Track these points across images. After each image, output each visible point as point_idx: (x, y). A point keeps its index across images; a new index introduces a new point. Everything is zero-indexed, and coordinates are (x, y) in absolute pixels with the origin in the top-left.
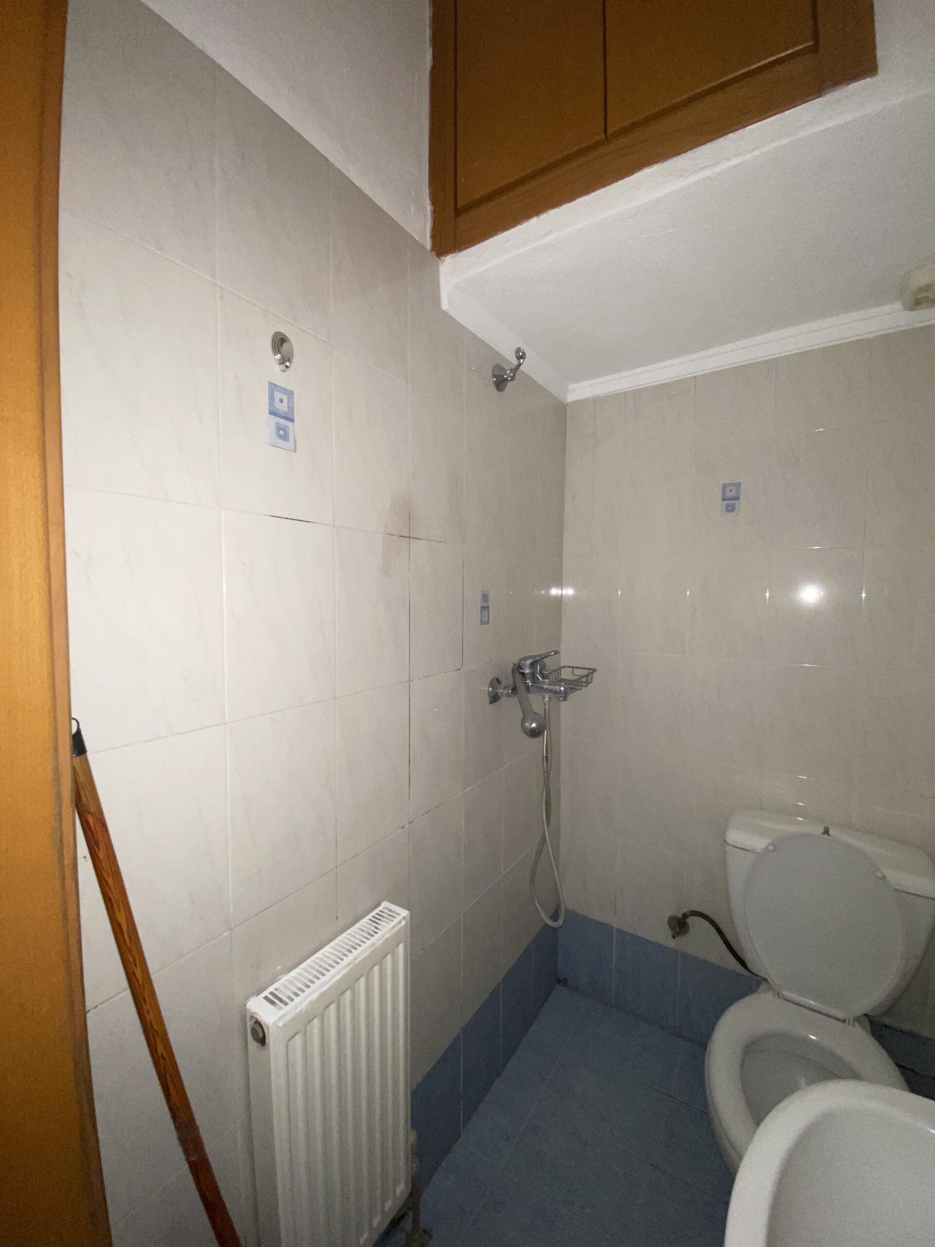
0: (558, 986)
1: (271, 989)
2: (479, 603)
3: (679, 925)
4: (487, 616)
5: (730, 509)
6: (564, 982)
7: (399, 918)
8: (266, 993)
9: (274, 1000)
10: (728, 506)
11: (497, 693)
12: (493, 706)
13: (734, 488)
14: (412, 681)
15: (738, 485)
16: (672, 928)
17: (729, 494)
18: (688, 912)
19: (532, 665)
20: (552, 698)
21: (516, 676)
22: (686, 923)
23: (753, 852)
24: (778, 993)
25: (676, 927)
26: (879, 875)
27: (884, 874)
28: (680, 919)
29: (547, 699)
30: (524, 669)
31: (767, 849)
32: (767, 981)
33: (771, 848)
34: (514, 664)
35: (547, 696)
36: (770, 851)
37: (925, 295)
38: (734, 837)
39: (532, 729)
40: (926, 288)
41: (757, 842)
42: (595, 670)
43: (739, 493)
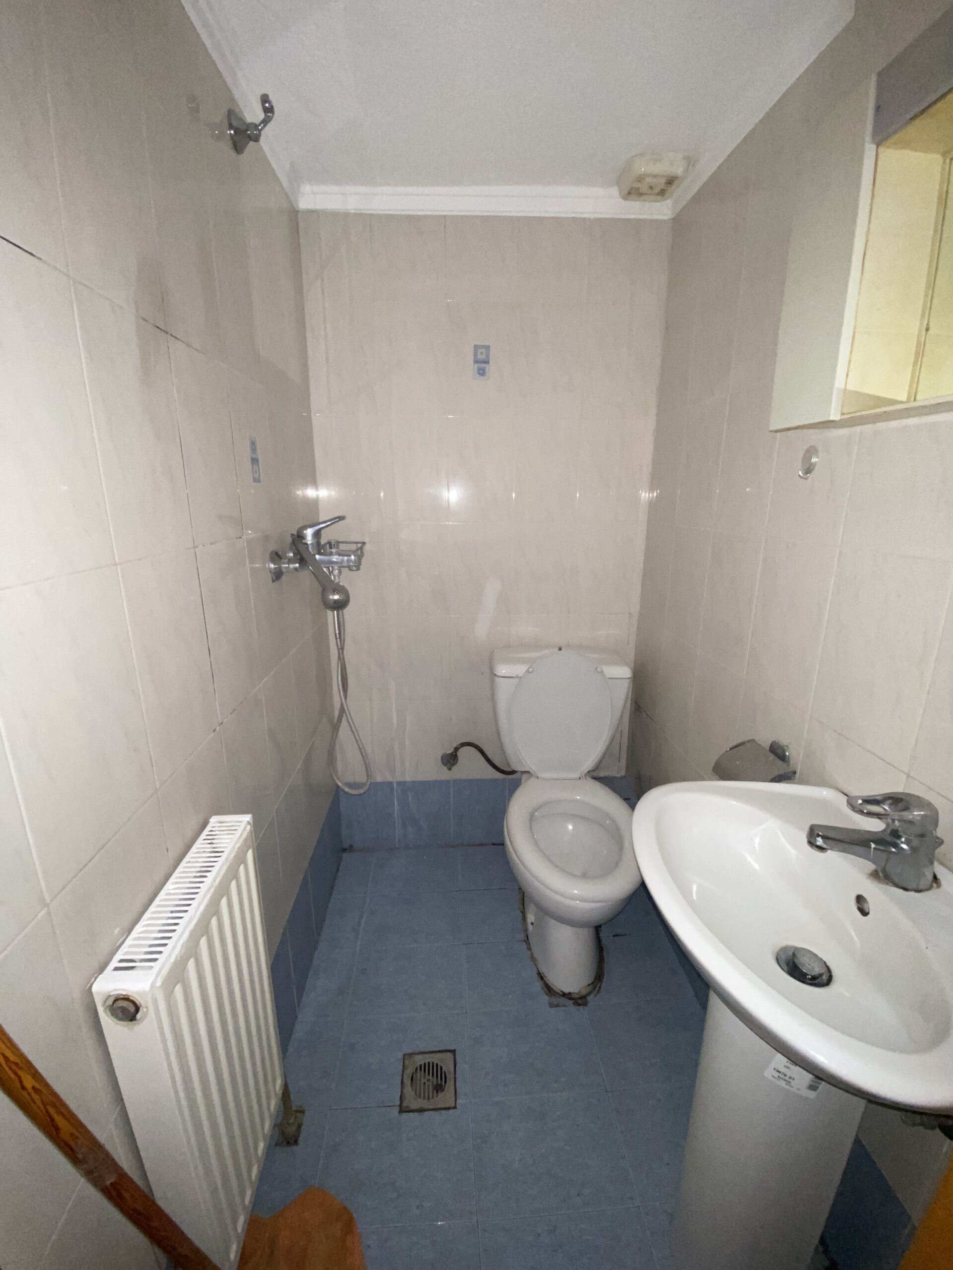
0: (344, 855)
1: (119, 956)
2: (248, 454)
3: (451, 759)
4: (258, 471)
5: (482, 372)
6: (351, 849)
7: (243, 825)
8: (114, 963)
9: (128, 966)
10: (479, 369)
11: (280, 568)
12: (276, 583)
13: (484, 351)
14: (197, 547)
15: (487, 348)
16: (445, 765)
17: (480, 357)
18: (458, 745)
19: (317, 534)
20: (342, 569)
21: (301, 547)
22: (456, 756)
23: (517, 677)
24: (538, 778)
25: (448, 762)
26: (599, 670)
27: (602, 669)
28: (451, 754)
29: (337, 571)
30: (306, 539)
31: (528, 671)
32: (528, 772)
33: (531, 670)
34: (292, 535)
35: (336, 567)
36: (530, 672)
37: (637, 185)
38: (502, 670)
39: (335, 601)
40: (640, 179)
41: (519, 670)
42: (364, 543)
43: (488, 356)
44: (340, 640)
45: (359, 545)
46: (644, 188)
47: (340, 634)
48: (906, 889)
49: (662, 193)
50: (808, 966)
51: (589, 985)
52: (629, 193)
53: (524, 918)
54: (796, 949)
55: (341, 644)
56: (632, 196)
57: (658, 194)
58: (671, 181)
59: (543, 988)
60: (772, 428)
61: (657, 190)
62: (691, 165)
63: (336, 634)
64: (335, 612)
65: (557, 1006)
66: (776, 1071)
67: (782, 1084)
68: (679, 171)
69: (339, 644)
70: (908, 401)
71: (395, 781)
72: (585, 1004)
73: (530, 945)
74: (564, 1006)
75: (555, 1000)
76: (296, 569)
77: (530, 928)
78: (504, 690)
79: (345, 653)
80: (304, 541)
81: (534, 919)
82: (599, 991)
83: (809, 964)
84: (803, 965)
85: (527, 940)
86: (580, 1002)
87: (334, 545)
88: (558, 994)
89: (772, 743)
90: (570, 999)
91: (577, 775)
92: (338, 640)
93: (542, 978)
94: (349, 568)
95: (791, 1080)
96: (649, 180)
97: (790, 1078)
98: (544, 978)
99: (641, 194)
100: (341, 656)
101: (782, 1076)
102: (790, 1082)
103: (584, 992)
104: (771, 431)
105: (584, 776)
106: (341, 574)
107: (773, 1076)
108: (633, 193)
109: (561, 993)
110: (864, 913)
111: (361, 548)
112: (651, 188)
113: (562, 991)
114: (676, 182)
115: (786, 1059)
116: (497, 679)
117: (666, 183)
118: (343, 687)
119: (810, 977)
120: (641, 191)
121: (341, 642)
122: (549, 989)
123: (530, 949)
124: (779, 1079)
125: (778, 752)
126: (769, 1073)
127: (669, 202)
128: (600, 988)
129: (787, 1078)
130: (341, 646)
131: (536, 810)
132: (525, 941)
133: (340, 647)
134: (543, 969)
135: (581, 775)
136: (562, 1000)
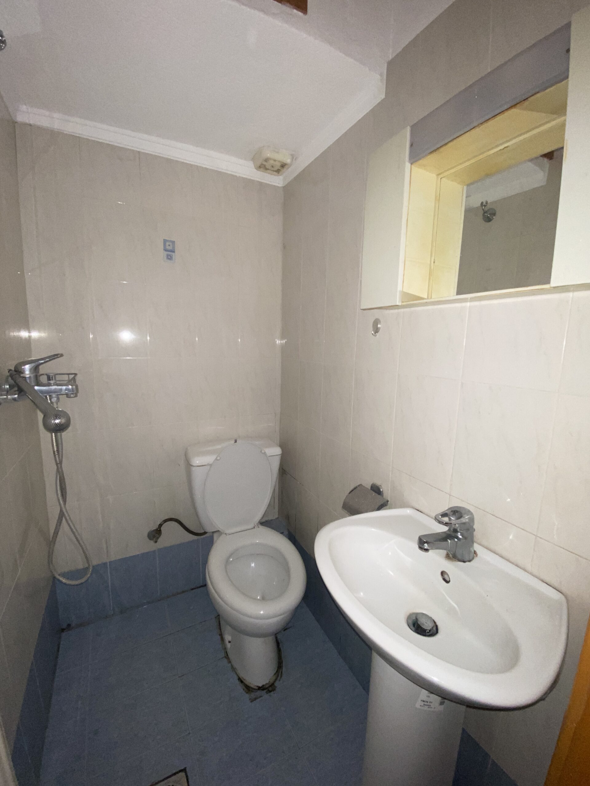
3: (156, 534)
5: (170, 258)
10: (168, 255)
13: (170, 244)
15: (173, 243)
16: (151, 539)
17: (168, 247)
18: (162, 522)
19: (35, 369)
20: (60, 396)
21: (19, 380)
22: (160, 530)
23: (208, 465)
24: (226, 534)
25: (154, 537)
26: (263, 452)
27: (265, 451)
28: (157, 530)
29: (55, 399)
30: (24, 373)
31: (216, 459)
32: (218, 531)
33: (218, 458)
34: (10, 370)
35: (54, 396)
36: (218, 460)
37: (264, 163)
38: (197, 461)
39: (56, 425)
40: (267, 160)
41: (209, 459)
42: (76, 374)
43: (174, 247)
44: (59, 456)
45: (72, 376)
46: (268, 165)
47: (58, 451)
48: (464, 562)
49: (278, 171)
50: (426, 624)
51: (275, 674)
52: (260, 167)
53: (222, 639)
54: (417, 614)
55: (59, 460)
56: (262, 169)
57: (276, 171)
58: (283, 166)
59: (244, 689)
60: (361, 308)
61: (276, 169)
62: (294, 160)
63: (54, 452)
64: (53, 434)
65: (255, 699)
66: (422, 702)
67: (426, 708)
68: (288, 161)
69: (57, 459)
70: (428, 298)
71: (108, 561)
72: (274, 690)
73: (229, 659)
74: (261, 697)
75: (253, 695)
76: (14, 399)
77: (229, 645)
78: (198, 476)
79: (63, 466)
80: (22, 375)
81: (231, 639)
82: (281, 676)
83: (426, 623)
84: (423, 624)
85: (227, 656)
86: (270, 689)
87: (52, 377)
88: (255, 689)
89: (372, 485)
90: (263, 690)
91: (251, 526)
92: (57, 456)
93: (242, 682)
94: (68, 396)
95: (430, 704)
96: (272, 162)
97: (430, 702)
98: (244, 681)
99: (267, 169)
100: (60, 470)
101: (426, 703)
102: (430, 705)
103: (272, 681)
104: (362, 309)
105: (256, 525)
106: (59, 401)
107: (420, 706)
108: (262, 167)
109: (257, 688)
110: (447, 582)
111: (74, 379)
112: (273, 167)
113: (257, 686)
114: (286, 167)
115: (427, 692)
116: (194, 469)
117: (281, 166)
118: (62, 495)
119: (428, 631)
120: (267, 167)
121: (59, 458)
122: (248, 689)
123: (230, 662)
124: (424, 706)
125: (376, 490)
126: (418, 704)
127: (281, 177)
128: (282, 673)
129: (428, 704)
130: (60, 461)
131: (229, 557)
132: (225, 657)
133: (58, 462)
134: (242, 675)
135: (254, 524)
136: (259, 693)
